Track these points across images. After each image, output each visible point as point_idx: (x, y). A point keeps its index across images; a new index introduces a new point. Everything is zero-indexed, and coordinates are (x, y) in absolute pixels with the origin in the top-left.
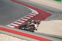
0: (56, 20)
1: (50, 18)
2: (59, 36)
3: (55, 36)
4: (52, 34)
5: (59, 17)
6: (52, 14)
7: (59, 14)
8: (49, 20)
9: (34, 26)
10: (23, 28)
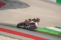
0: (11, 9)
1: (5, 7)
2: (13, 25)
3: (9, 25)
4: (6, 23)
5: (13, 6)
6: (6, 3)
7: (13, 4)
8: (3, 9)
9: (35, 24)
10: (22, 27)
